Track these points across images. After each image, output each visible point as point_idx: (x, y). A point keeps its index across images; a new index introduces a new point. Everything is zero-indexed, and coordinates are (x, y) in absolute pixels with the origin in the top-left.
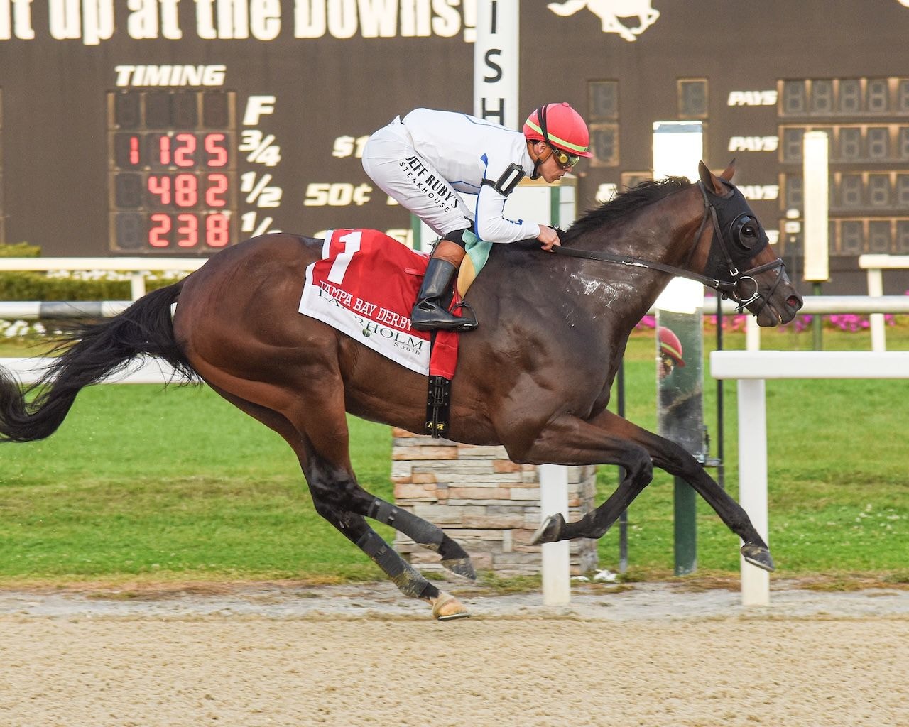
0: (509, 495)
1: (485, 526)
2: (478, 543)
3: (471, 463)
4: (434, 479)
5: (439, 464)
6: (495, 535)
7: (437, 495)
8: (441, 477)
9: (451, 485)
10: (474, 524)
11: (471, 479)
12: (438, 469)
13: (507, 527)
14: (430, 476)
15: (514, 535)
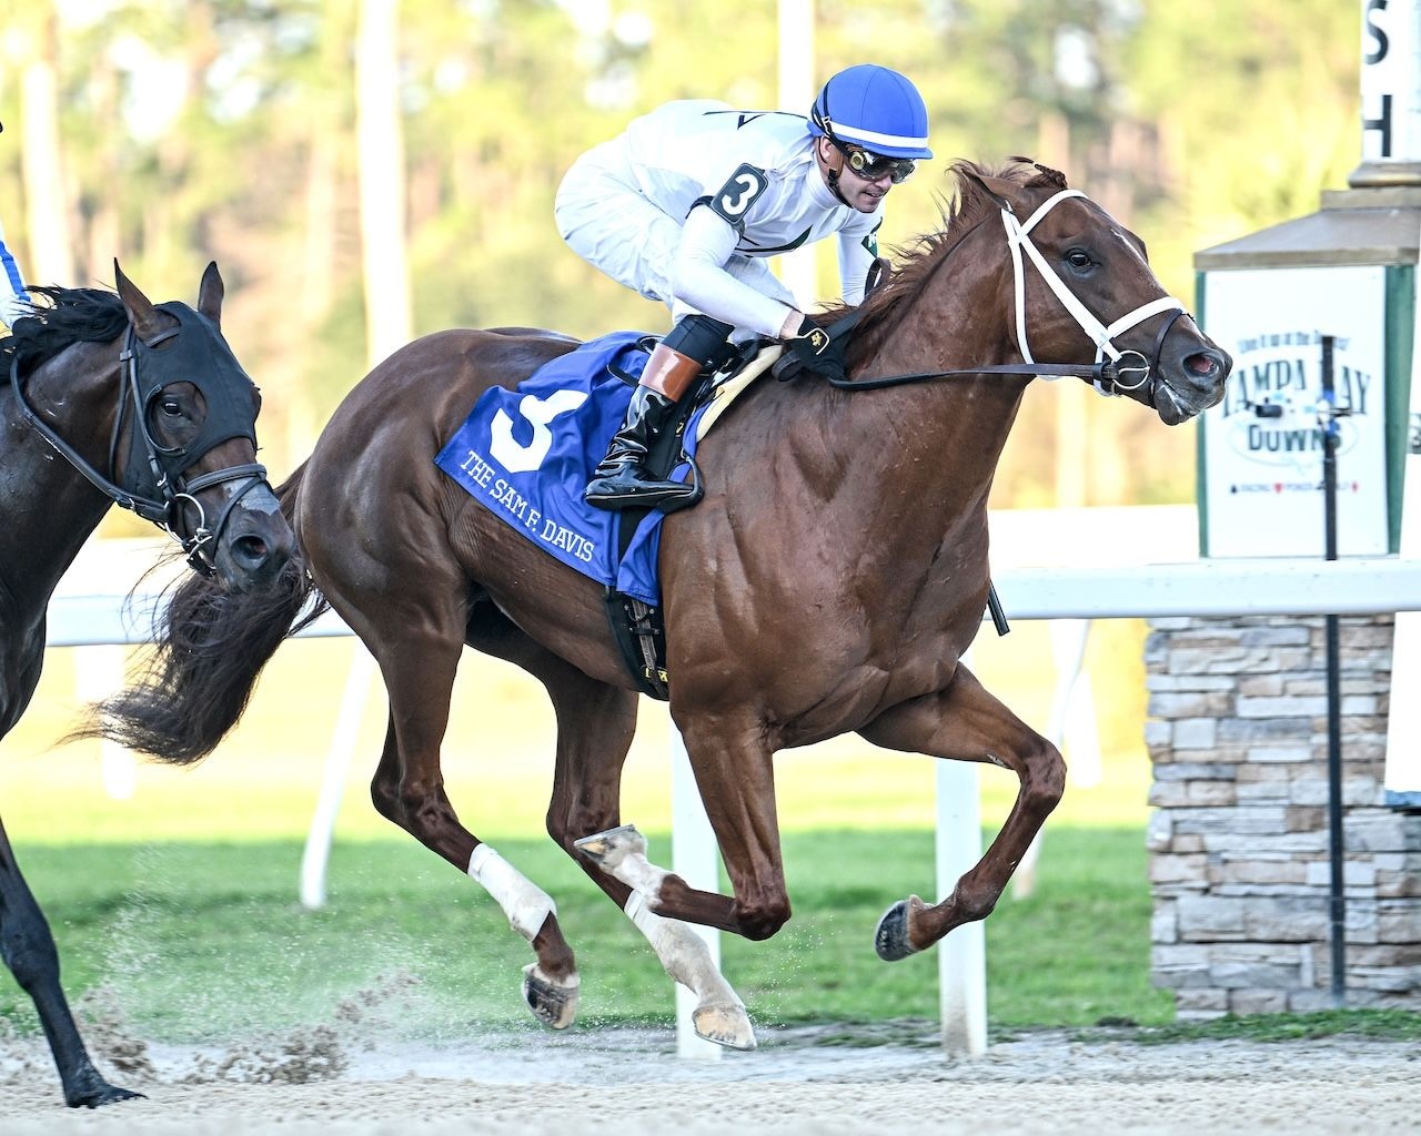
0: (1305, 876)
1: (1275, 936)
2: (1264, 970)
3: (1256, 814)
4: (1202, 844)
5: (1211, 815)
6: (1289, 954)
7: (1207, 875)
8: (1213, 841)
9: (1225, 856)
10: (1262, 934)
11: (1253, 843)
12: (1209, 825)
13: (1304, 938)
14: (1196, 838)
15: (1314, 952)
